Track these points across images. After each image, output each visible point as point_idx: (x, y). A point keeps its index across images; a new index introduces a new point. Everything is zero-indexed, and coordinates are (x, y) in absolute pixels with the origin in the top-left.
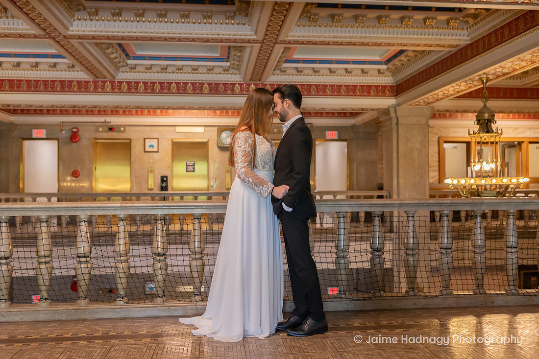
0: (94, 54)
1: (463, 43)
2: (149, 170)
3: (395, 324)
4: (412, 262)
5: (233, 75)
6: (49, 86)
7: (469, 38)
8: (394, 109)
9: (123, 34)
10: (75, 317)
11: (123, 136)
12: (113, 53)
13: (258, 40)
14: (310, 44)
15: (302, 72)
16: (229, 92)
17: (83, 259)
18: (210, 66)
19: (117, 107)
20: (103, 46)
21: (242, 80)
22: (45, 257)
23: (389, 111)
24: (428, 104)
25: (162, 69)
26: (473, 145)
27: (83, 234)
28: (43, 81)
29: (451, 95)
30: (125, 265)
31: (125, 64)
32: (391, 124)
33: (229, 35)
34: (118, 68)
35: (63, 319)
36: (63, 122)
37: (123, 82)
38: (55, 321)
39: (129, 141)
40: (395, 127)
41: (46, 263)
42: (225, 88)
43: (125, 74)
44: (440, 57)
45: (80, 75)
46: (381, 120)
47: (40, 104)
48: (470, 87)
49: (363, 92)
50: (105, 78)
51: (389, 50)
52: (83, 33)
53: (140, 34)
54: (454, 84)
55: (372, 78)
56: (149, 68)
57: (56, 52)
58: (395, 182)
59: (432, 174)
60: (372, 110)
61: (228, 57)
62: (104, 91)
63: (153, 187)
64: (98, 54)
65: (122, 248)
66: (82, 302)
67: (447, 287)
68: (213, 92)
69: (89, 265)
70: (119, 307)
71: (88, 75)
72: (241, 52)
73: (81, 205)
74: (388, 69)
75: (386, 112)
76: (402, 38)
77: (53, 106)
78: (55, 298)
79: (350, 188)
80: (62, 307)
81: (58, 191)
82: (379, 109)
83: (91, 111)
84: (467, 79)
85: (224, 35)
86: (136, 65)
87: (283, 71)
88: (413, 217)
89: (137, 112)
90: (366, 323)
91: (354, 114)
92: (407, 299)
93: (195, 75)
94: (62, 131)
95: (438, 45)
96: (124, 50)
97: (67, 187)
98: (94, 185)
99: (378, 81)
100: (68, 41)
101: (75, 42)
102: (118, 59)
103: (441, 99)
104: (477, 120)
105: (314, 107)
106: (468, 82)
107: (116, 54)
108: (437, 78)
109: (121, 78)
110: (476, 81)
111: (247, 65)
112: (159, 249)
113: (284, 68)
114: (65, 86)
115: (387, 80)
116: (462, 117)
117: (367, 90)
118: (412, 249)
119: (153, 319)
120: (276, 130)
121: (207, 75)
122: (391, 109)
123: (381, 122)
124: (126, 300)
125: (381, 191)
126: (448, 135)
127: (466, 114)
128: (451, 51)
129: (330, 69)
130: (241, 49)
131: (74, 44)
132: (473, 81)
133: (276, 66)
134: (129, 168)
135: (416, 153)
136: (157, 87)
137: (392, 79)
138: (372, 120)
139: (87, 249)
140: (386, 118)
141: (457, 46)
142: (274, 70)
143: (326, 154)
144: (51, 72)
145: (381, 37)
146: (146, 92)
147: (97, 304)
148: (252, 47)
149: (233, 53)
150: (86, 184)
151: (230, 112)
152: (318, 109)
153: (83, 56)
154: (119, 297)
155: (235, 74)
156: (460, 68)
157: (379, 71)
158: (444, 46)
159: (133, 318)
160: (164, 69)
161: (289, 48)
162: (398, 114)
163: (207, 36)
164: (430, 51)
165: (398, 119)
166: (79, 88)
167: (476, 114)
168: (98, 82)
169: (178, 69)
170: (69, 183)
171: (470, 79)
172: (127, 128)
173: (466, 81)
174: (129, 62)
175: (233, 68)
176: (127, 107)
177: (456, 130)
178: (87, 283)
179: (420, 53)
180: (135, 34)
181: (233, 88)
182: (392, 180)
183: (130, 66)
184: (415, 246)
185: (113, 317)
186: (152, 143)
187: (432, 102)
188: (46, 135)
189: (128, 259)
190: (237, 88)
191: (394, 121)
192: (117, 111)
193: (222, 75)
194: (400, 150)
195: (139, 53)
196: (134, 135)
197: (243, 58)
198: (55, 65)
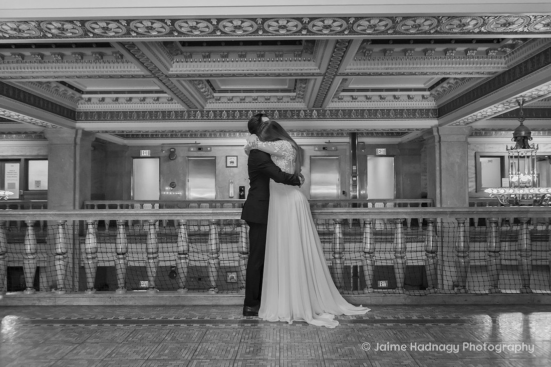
0: (188, 89)
1: (501, 70)
2: (230, 181)
3: (450, 318)
4: (463, 264)
5: (299, 103)
6: (152, 116)
7: (506, 66)
8: (436, 128)
9: (211, 72)
10: (176, 304)
11: (210, 154)
12: (203, 88)
13: (321, 74)
14: (365, 75)
15: (356, 99)
16: (295, 117)
17: (182, 256)
18: (280, 96)
19: (206, 131)
20: (195, 82)
21: (306, 107)
22: (153, 253)
23: (433, 130)
24: (467, 124)
25: (241, 100)
26: (506, 159)
27: (183, 235)
28: (149, 111)
29: (489, 116)
30: (216, 261)
31: (212, 97)
32: (434, 141)
33: (297, 70)
34: (206, 100)
35: (167, 304)
36: (163, 144)
38: (160, 306)
39: (214, 158)
40: (437, 144)
41: (154, 258)
42: (292, 113)
43: (212, 104)
44: (479, 83)
45: (177, 106)
46: (425, 138)
47: (147, 130)
48: (507, 109)
49: (409, 115)
51: (432, 78)
52: (181, 72)
53: (225, 72)
54: (492, 107)
55: (417, 103)
56: (231, 99)
57: (159, 88)
58: (438, 191)
59: (470, 184)
60: (417, 130)
61: (295, 89)
62: (195, 119)
63: (233, 196)
64: (191, 88)
65: (214, 247)
66: (182, 291)
67: (496, 286)
68: (282, 117)
69: (187, 261)
70: (211, 296)
71: (183, 106)
72: (305, 84)
73: (181, 212)
74: (431, 94)
75: (429, 131)
76: (445, 67)
77: (156, 131)
78: (161, 286)
79: (397, 196)
80: (166, 295)
81: (160, 199)
82: (423, 129)
83: (184, 134)
84: (504, 101)
85: (293, 70)
86: (220, 97)
87: (340, 99)
88: (464, 223)
89: (220, 135)
90: (424, 316)
91: (400, 133)
92: (459, 296)
93: (267, 104)
94: (162, 151)
95: (478, 73)
96: (211, 86)
97: (166, 195)
98: (187, 193)
99: (422, 105)
100: (169, 80)
101: (174, 80)
102: (206, 93)
103: (480, 119)
104: (514, 137)
105: (366, 128)
106: (505, 104)
107: (205, 89)
108: (476, 102)
109: (209, 108)
110: (512, 103)
111: (311, 95)
112: (244, 249)
113: (341, 96)
114: (166, 116)
115: (430, 104)
116: (496, 134)
117: (412, 113)
118: (463, 252)
119: (239, 307)
120: (333, 148)
121: (277, 103)
122: (433, 129)
123: (425, 140)
124: (216, 290)
125: (425, 199)
126: (484, 151)
127: (500, 133)
128: (489, 78)
129: (380, 96)
130: (306, 81)
131: (173, 82)
132: (510, 103)
133: (335, 95)
134: (214, 180)
135: (457, 166)
136: (237, 114)
137: (435, 103)
138: (417, 139)
139: (185, 248)
140: (430, 136)
141: (496, 72)
142: (333, 98)
143: (375, 168)
144: (155, 105)
145: (427, 68)
146: (228, 119)
147: (194, 293)
148: (316, 79)
149: (298, 85)
150: (180, 193)
151: (295, 134)
152: (370, 130)
153: (180, 91)
154: (211, 288)
155: (300, 102)
156: (498, 92)
157: (423, 96)
158: (483, 74)
159: (223, 306)
160: (243, 100)
161: (346, 79)
162: (440, 133)
163: (278, 71)
164: (470, 78)
165: (440, 138)
166: (176, 116)
167: (514, 132)
168: (191, 111)
169: (254, 100)
170: (168, 192)
171: (507, 101)
172: (213, 148)
173: (503, 104)
174: (215, 95)
175: (298, 98)
176: (213, 131)
177: (491, 146)
178: (186, 275)
179: (460, 80)
180: (220, 72)
181: (299, 114)
182: (435, 190)
183: (216, 98)
184: (466, 249)
185: (206, 304)
186: (233, 160)
187: (471, 123)
188: (151, 154)
189: (218, 257)
190: (302, 114)
191: (437, 139)
192: (205, 135)
193: (289, 103)
194: (442, 164)
195: (223, 87)
196: (218, 153)
197: (307, 88)
198: (158, 99)
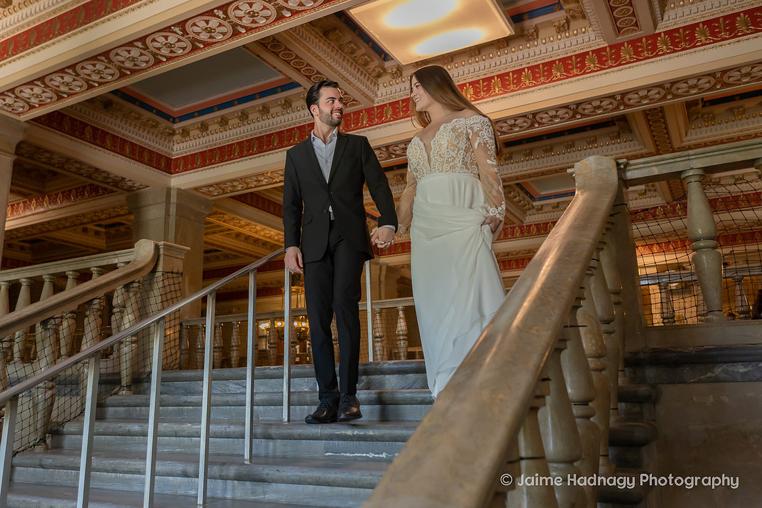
37: (532, 225)
50: (513, 223)
